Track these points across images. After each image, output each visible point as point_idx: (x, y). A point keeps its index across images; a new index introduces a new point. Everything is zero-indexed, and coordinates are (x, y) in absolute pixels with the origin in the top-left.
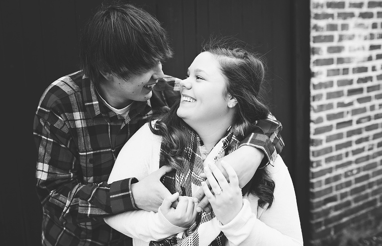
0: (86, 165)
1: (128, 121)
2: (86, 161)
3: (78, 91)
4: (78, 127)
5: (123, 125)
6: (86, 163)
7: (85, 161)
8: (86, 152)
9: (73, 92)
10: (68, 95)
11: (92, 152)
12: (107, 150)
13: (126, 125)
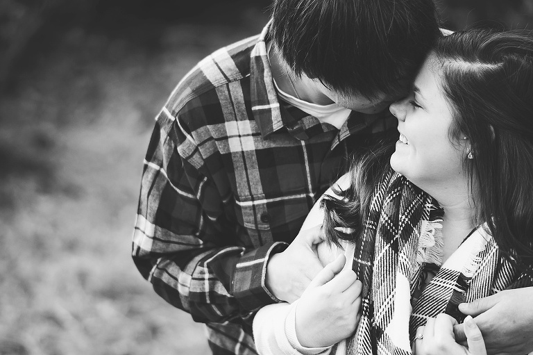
0: (256, 226)
1: (344, 135)
2: (255, 218)
3: (235, 80)
4: (235, 151)
5: (336, 143)
6: (256, 222)
7: (252, 218)
8: (253, 199)
9: (224, 81)
10: (215, 87)
11: (265, 201)
12: (298, 196)
13: (341, 143)
